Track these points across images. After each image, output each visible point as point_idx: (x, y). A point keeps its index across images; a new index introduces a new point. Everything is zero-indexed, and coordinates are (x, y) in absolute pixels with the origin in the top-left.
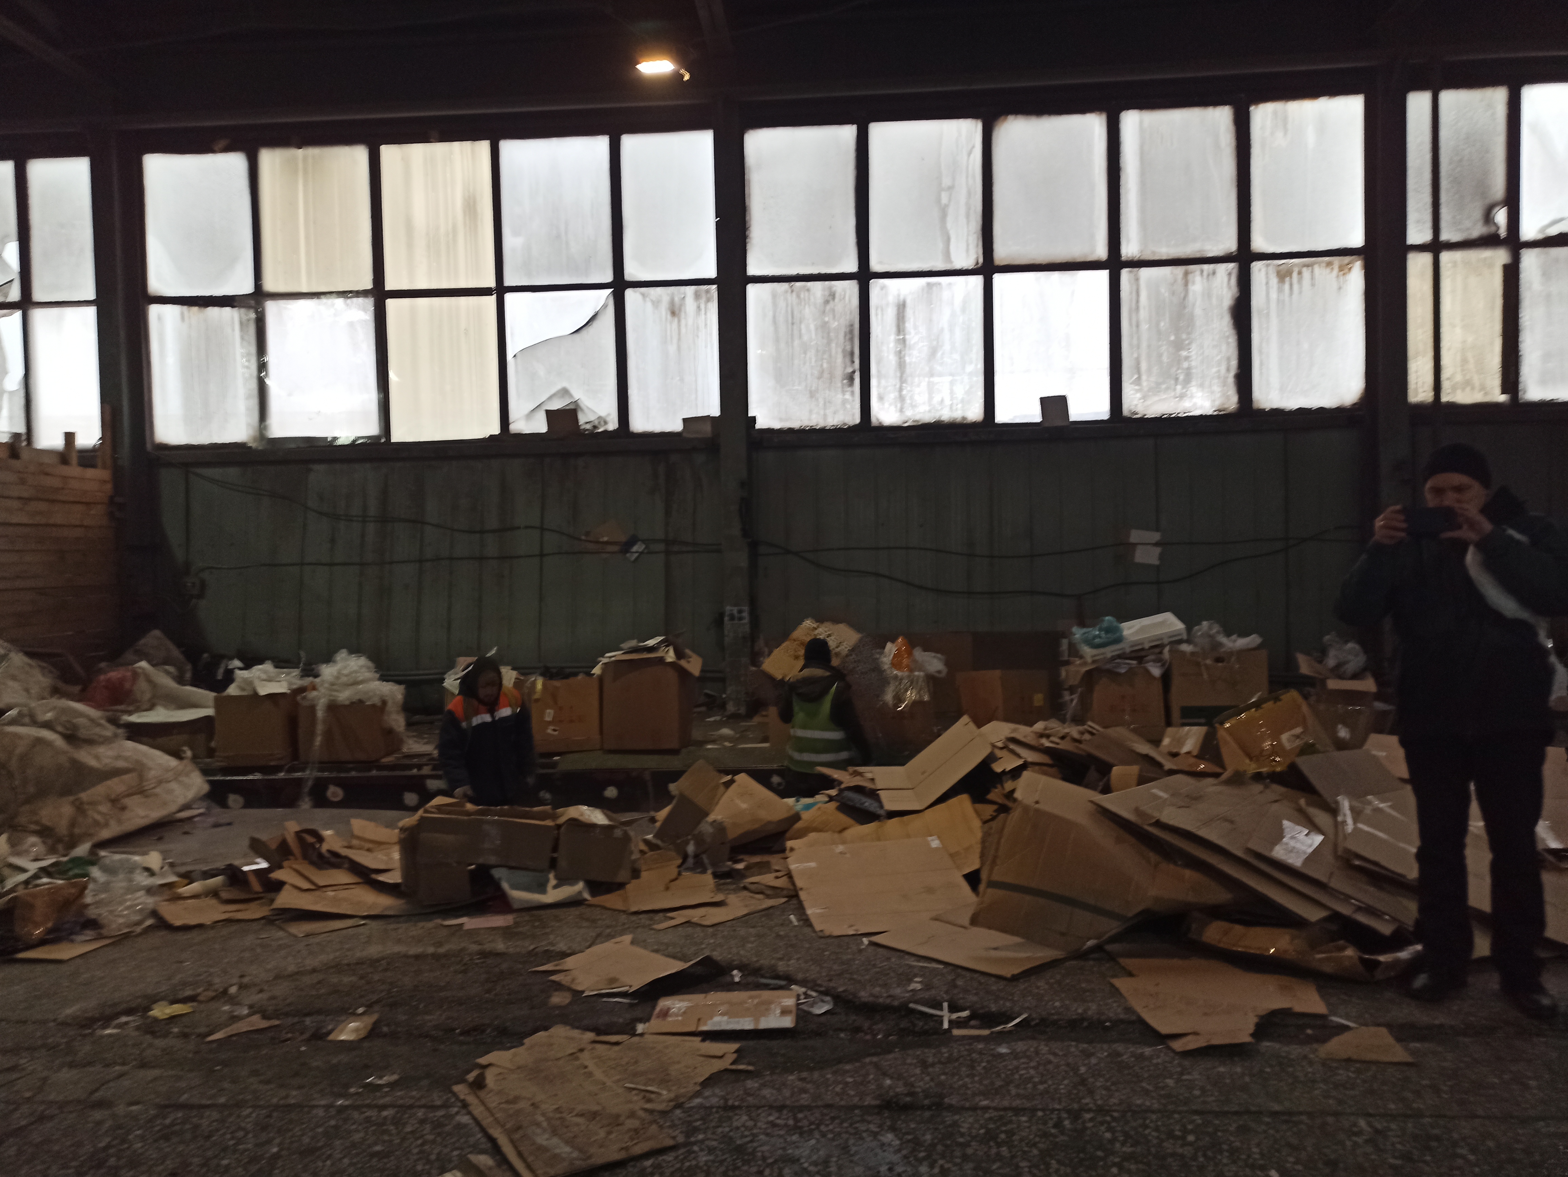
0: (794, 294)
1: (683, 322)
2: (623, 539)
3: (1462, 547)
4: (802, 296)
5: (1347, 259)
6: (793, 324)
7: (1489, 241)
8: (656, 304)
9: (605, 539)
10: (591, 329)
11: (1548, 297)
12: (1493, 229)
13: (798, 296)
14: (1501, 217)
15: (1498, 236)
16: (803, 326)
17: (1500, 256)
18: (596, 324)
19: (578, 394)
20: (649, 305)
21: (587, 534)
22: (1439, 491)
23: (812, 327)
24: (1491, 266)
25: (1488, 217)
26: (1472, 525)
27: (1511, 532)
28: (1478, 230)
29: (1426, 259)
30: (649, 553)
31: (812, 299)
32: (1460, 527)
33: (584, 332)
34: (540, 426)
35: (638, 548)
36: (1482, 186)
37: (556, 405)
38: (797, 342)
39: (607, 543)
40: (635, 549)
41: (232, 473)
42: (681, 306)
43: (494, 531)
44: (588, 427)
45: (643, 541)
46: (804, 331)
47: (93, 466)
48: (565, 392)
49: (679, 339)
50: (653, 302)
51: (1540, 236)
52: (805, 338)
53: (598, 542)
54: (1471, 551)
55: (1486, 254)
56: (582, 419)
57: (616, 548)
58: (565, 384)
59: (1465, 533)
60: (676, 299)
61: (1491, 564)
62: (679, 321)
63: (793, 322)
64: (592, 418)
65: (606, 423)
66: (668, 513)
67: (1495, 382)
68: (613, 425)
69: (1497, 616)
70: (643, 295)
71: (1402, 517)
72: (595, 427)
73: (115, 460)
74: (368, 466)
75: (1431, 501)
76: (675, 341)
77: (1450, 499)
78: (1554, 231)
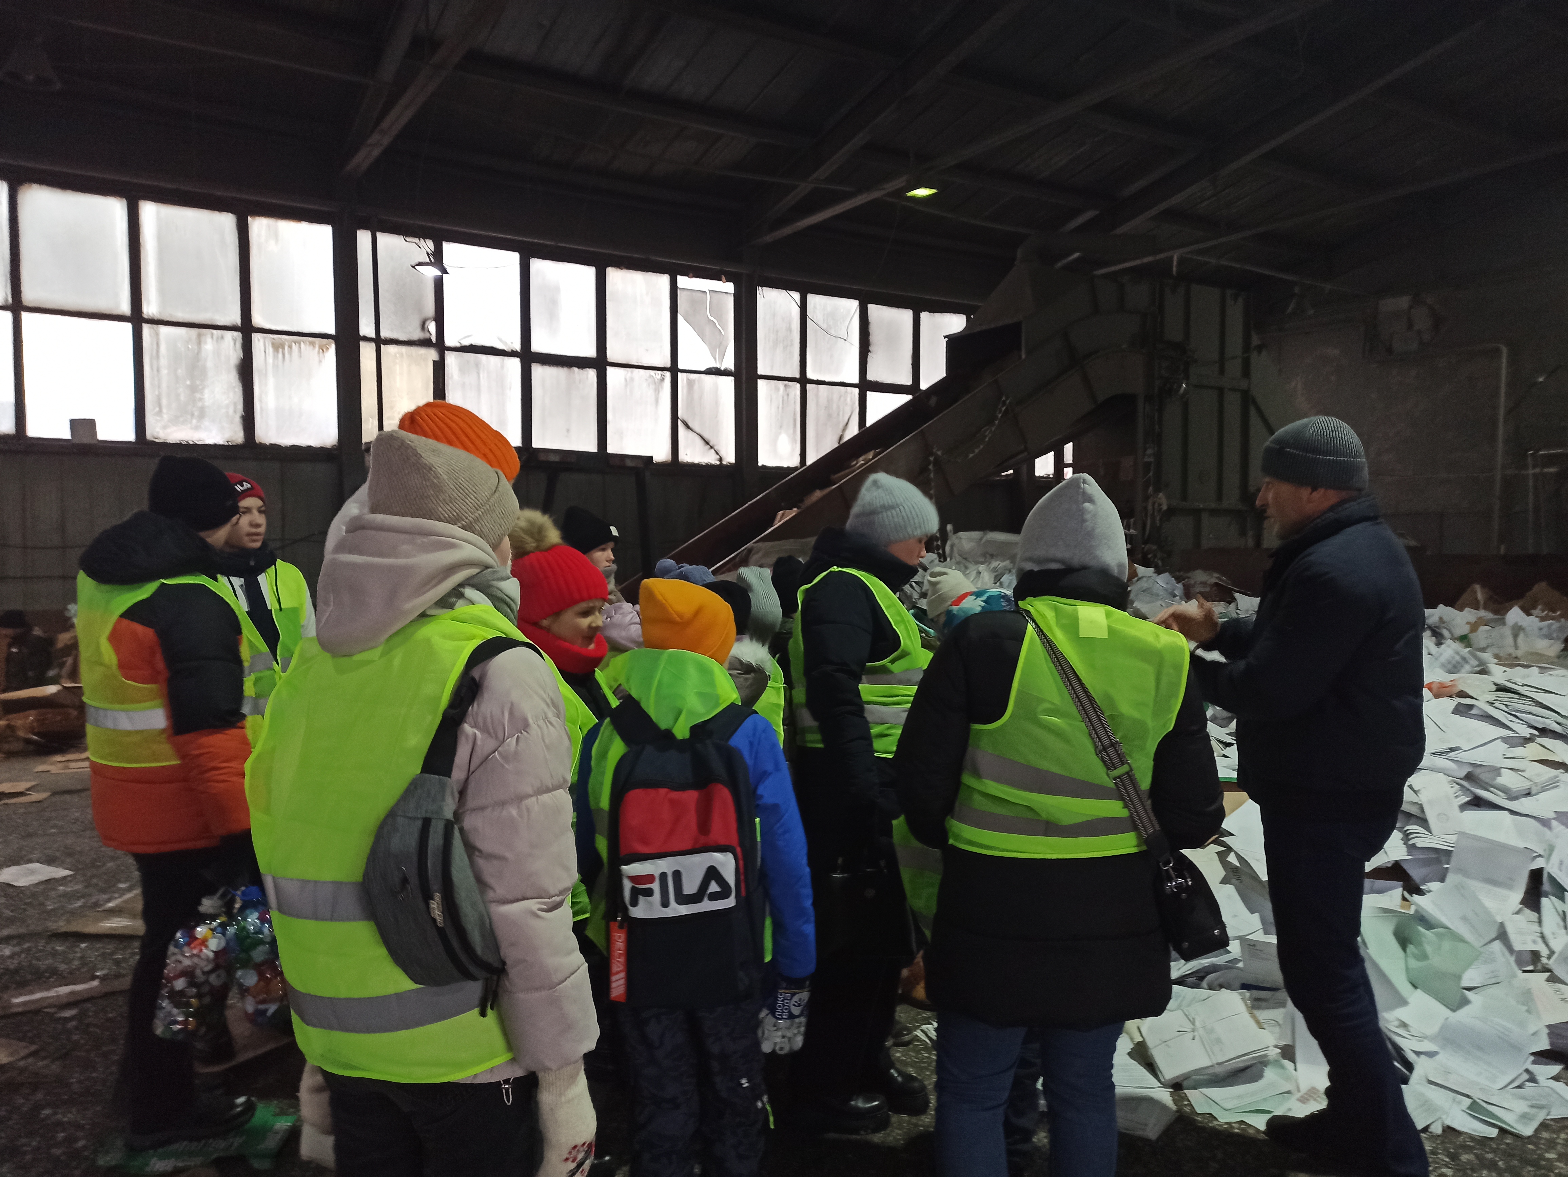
5: (325, 341)
7: (425, 343)
11: (463, 386)
12: (427, 335)
14: (432, 327)
15: (431, 340)
17: (432, 354)
24: (426, 360)
25: (424, 326)
28: (417, 335)
29: (372, 347)
36: (419, 306)
51: (458, 345)
55: (423, 351)
78: (466, 343)
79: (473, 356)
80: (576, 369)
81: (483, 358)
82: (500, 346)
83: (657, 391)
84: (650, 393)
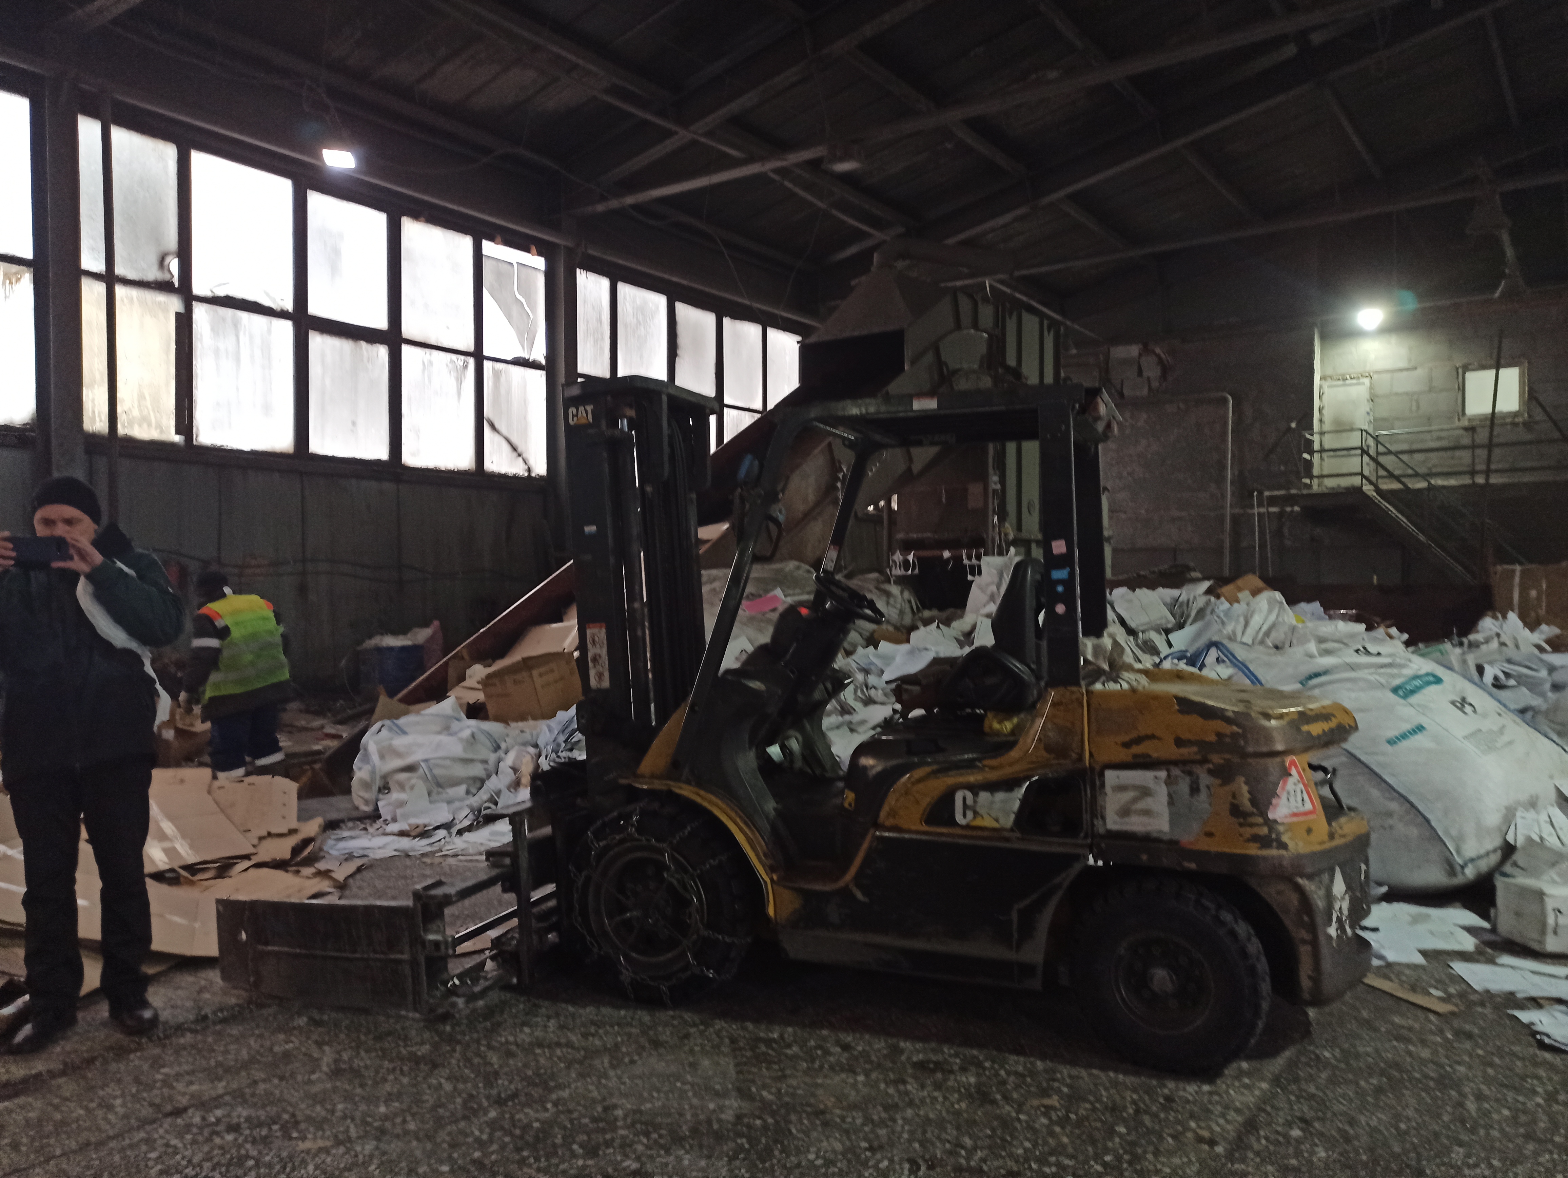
3: (73, 577)
5: (14, 268)
7: (164, 286)
11: (217, 352)
12: (167, 277)
14: (174, 265)
15: (172, 284)
17: (175, 304)
22: (48, 522)
24: (165, 310)
25: (162, 263)
26: (83, 556)
27: (119, 564)
28: (153, 274)
29: (100, 288)
32: (71, 558)
36: (156, 235)
51: (209, 294)
54: (82, 581)
55: (161, 298)
59: (77, 564)
61: (101, 596)
67: (170, 422)
69: (107, 645)
71: (11, 546)
75: (41, 531)
77: (61, 530)
78: (221, 292)
79: (229, 312)
80: (363, 344)
81: (244, 316)
82: (266, 302)
83: (460, 381)
84: (451, 382)
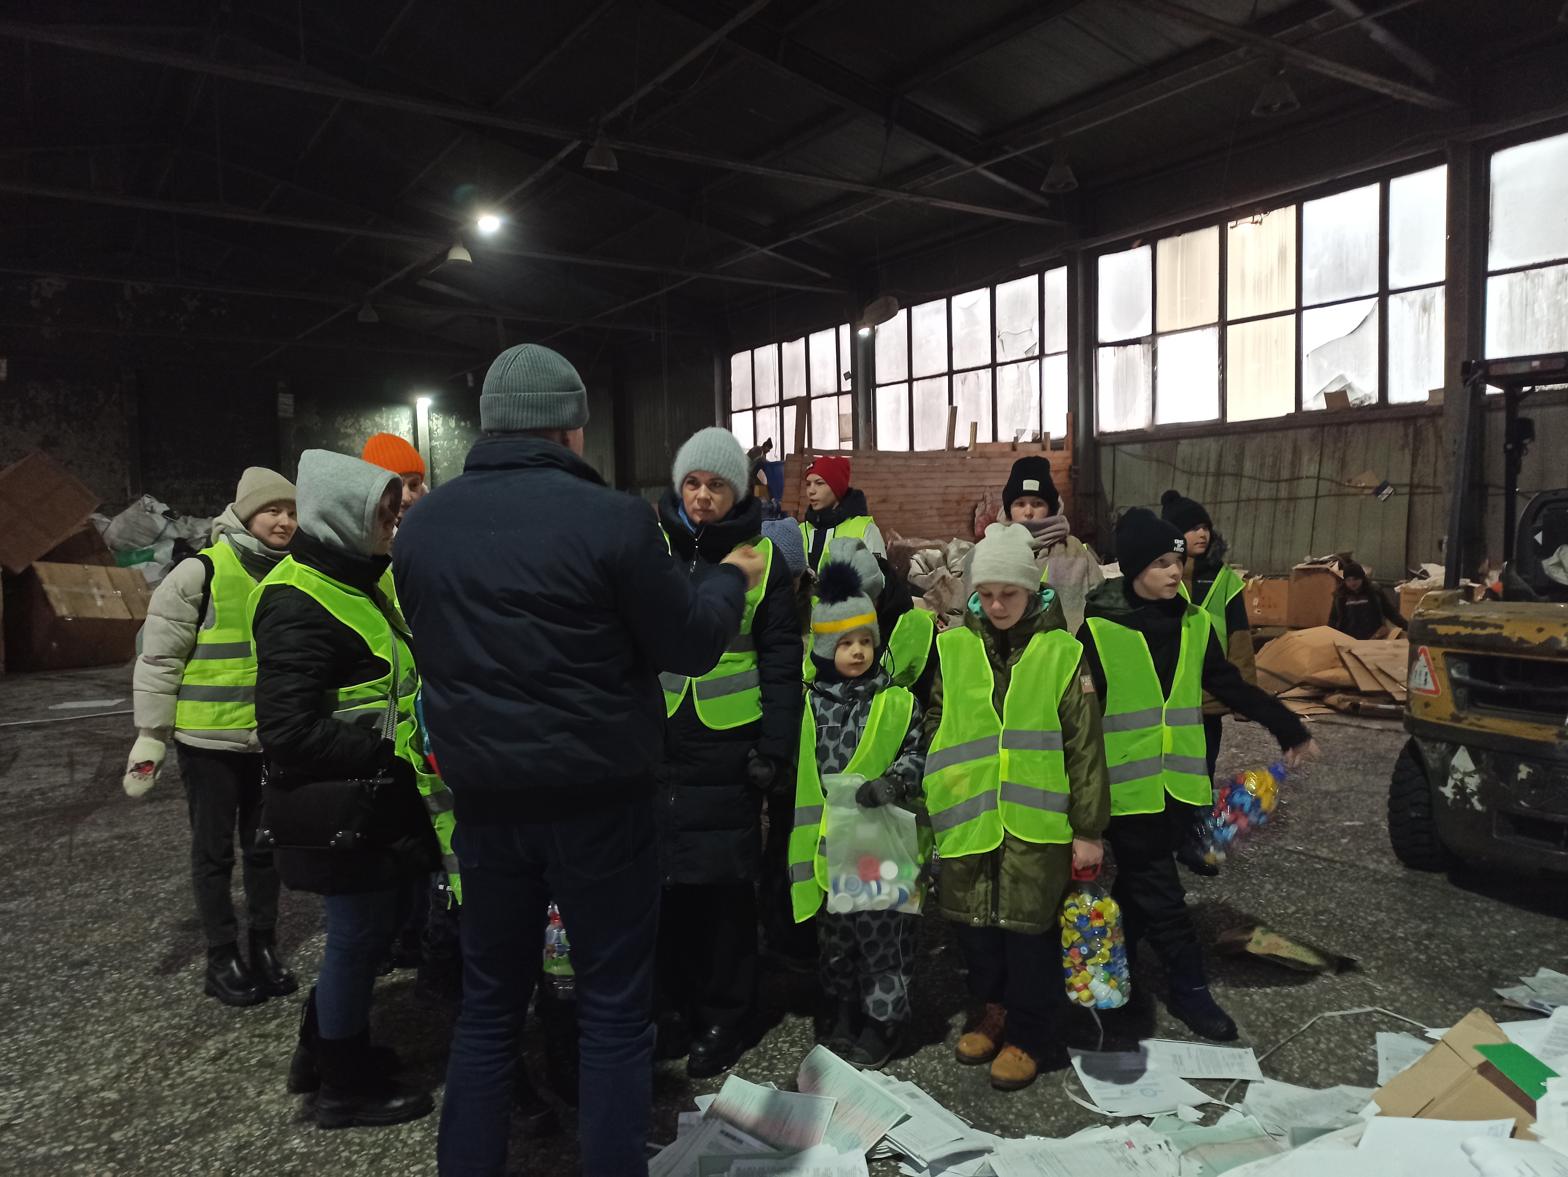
0: (1529, 281)
1: (1432, 316)
2: (1376, 483)
4: (1536, 281)
6: (1526, 305)
8: (1411, 304)
9: (1363, 485)
10: (1362, 330)
13: (1533, 282)
16: (1536, 306)
18: (1365, 326)
19: (1351, 378)
20: (1406, 305)
21: (1349, 481)
23: (1545, 306)
30: (1395, 494)
31: (1546, 282)
33: (1357, 334)
34: (1321, 404)
35: (1388, 490)
37: (1333, 389)
38: (1529, 320)
39: (1364, 488)
40: (1385, 492)
41: (1137, 448)
42: (1431, 303)
43: (1286, 481)
44: (1357, 402)
45: (1392, 486)
46: (1536, 310)
47: (1061, 449)
48: (1342, 378)
49: (1429, 330)
50: (1409, 304)
52: (1538, 315)
53: (1356, 487)
56: (1352, 398)
57: (1371, 491)
58: (1341, 372)
60: (1428, 298)
62: (1429, 316)
63: (1528, 304)
64: (1360, 395)
65: (1370, 398)
66: (1414, 463)
68: (1374, 400)
70: (1402, 299)
72: (1362, 402)
73: (1074, 444)
74: (1212, 439)
76: (1425, 330)
